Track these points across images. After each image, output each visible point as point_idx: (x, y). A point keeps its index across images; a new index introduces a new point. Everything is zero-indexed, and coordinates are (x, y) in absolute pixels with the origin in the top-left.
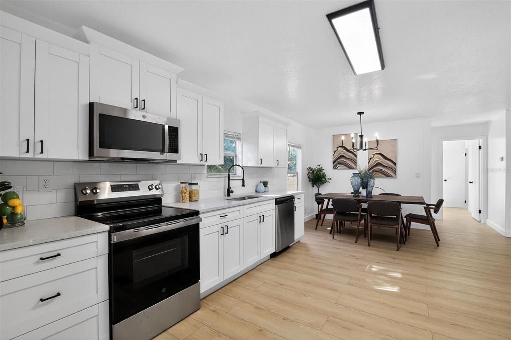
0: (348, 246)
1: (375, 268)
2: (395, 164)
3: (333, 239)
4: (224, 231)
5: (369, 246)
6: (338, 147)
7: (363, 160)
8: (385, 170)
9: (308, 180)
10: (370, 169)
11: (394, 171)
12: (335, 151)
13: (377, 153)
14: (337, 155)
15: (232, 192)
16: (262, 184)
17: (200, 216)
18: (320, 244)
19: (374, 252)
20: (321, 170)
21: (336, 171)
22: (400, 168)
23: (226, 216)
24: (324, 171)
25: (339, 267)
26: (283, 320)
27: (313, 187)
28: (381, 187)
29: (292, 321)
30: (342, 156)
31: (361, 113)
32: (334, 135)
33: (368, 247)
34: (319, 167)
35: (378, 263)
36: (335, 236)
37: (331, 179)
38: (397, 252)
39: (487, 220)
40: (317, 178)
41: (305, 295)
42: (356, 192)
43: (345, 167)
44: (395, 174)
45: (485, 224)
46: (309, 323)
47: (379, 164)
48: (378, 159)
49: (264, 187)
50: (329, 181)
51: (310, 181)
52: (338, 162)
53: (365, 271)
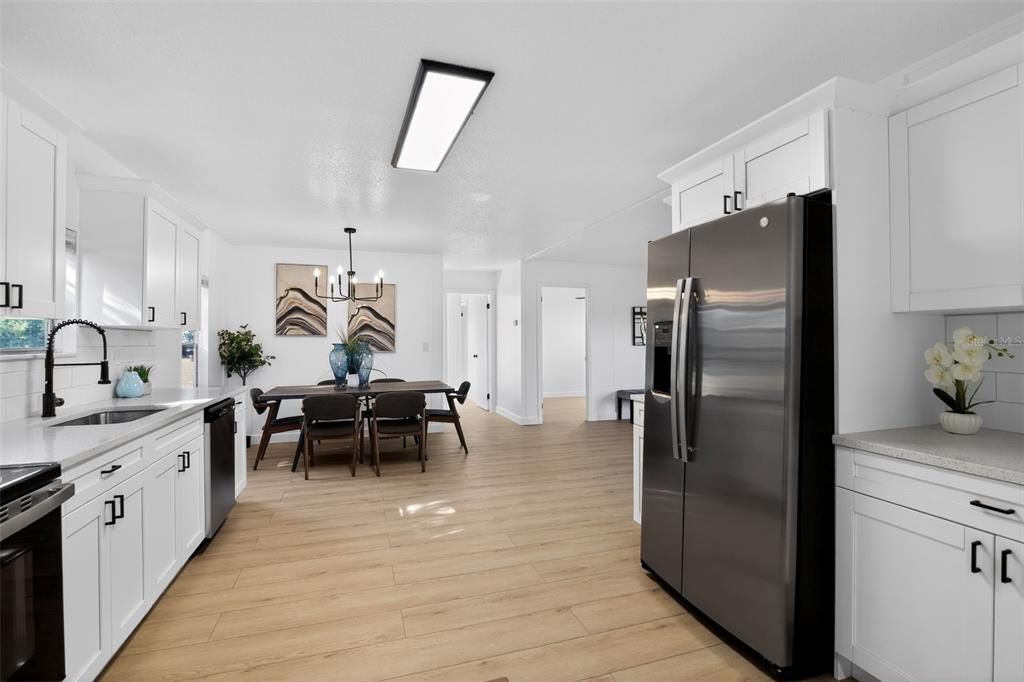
0: (344, 485)
1: (413, 508)
2: (393, 327)
3: (307, 478)
4: (116, 509)
5: (378, 475)
6: (288, 291)
7: (339, 320)
8: (376, 336)
9: (220, 360)
10: (350, 337)
11: (392, 340)
12: (282, 298)
13: (363, 307)
14: (284, 307)
15: (61, 402)
16: (135, 375)
17: (65, 478)
18: (286, 495)
19: (390, 484)
20: (248, 337)
21: (283, 340)
22: (400, 334)
23: (115, 468)
24: (255, 342)
25: (356, 526)
26: (327, 660)
27: (229, 376)
28: (381, 367)
29: (345, 651)
30: (297, 309)
31: (350, 231)
32: (278, 264)
33: (378, 479)
34: (243, 331)
35: (411, 499)
36: (310, 473)
37: (273, 358)
38: (425, 474)
39: (498, 407)
40: (239, 355)
41: (332, 597)
42: (340, 380)
43: (302, 332)
44: (393, 345)
45: (494, 413)
46: (379, 637)
47: (366, 327)
48: (365, 317)
49: (141, 381)
50: (270, 361)
51: (223, 363)
52: (290, 320)
53: (400, 518)
